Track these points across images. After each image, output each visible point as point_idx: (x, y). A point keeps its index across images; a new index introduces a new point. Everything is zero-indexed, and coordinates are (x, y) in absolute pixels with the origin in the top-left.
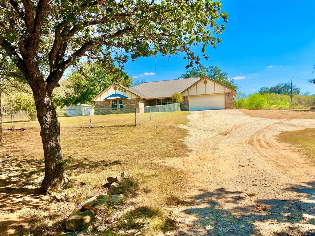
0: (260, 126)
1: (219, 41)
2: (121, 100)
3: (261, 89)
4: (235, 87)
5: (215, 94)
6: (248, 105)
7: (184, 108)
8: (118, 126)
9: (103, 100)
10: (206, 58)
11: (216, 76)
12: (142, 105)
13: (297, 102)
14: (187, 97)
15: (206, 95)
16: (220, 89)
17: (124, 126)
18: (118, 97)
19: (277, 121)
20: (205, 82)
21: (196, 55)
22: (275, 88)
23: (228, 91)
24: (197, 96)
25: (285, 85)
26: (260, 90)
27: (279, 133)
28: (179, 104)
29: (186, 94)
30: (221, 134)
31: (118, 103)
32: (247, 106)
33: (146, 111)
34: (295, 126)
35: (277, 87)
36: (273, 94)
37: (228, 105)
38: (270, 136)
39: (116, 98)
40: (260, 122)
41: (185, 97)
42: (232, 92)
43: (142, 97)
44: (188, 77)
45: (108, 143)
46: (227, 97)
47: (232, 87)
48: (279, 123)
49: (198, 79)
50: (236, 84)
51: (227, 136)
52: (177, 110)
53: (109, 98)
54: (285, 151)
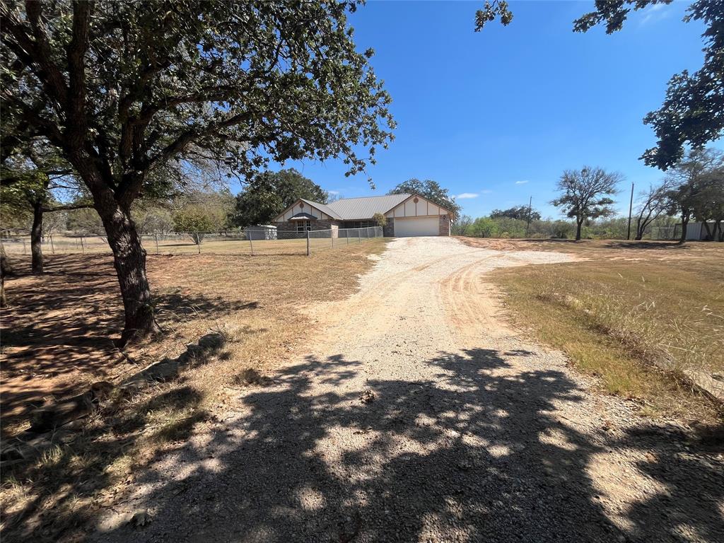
0: (472, 259)
1: (392, 138)
2: (308, 221)
3: (493, 212)
4: (457, 208)
5: (428, 217)
6: (473, 231)
7: (388, 233)
8: (285, 254)
9: (286, 220)
10: (373, 162)
11: (433, 193)
12: (335, 228)
13: (535, 229)
14: (392, 219)
15: (416, 217)
16: (434, 210)
17: (293, 255)
18: (305, 218)
19: (498, 253)
20: (416, 201)
21: (358, 158)
22: (510, 211)
23: (444, 212)
24: (405, 218)
25: (523, 208)
26: (491, 212)
27: (492, 269)
28: (382, 228)
29: (391, 216)
30: (416, 269)
31: (305, 224)
32: (472, 233)
33: (341, 235)
34: (517, 260)
35: (512, 210)
36: (507, 218)
37: (443, 231)
38: (476, 274)
39: (302, 218)
40: (475, 254)
41: (389, 219)
42: (449, 215)
43: (335, 217)
44: (398, 193)
45: (261, 277)
46: (442, 220)
47: (451, 208)
48: (499, 256)
49: (407, 196)
50: (457, 204)
51: (422, 272)
52: (378, 235)
53: (294, 218)
54: (481, 295)
